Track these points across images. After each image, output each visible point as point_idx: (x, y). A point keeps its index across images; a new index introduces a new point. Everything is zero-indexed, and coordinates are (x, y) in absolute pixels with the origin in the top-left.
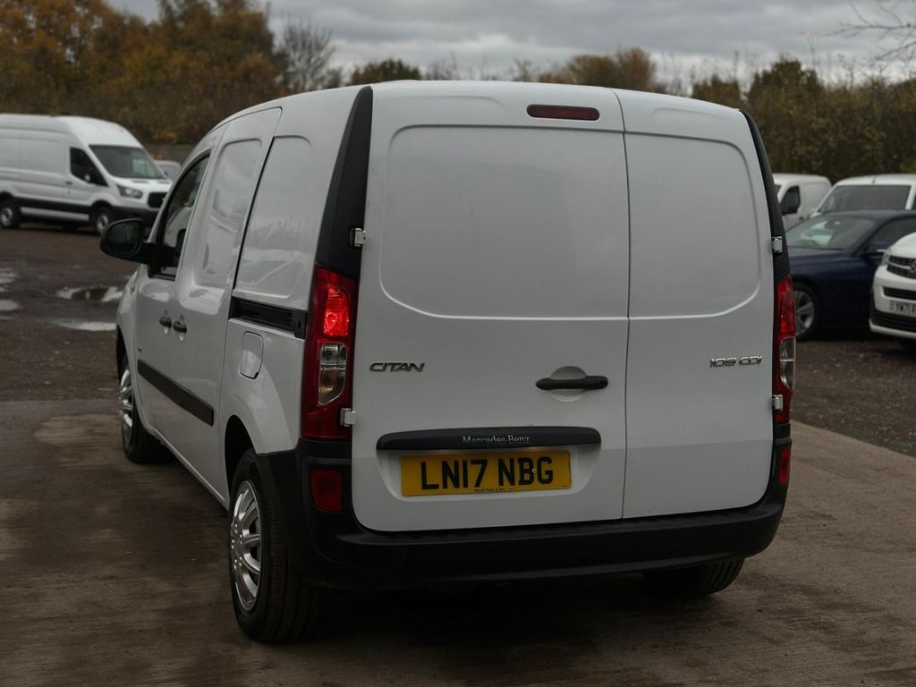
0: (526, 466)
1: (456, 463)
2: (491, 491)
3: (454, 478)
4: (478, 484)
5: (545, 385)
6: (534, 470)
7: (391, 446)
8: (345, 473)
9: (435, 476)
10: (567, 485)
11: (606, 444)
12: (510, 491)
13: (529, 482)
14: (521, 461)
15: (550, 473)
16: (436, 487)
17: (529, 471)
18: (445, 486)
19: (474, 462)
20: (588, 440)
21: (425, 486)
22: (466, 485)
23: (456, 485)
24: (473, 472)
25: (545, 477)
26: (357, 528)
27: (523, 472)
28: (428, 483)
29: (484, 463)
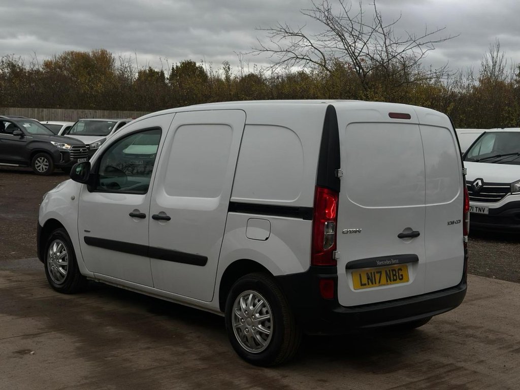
0: (394, 273)
1: (371, 273)
2: (384, 285)
3: (371, 280)
4: (379, 283)
5: (401, 236)
6: (397, 274)
7: (350, 267)
8: (335, 280)
9: (365, 280)
10: (408, 281)
11: (420, 261)
12: (391, 284)
13: (396, 280)
14: (393, 270)
15: (402, 275)
16: (365, 285)
17: (395, 275)
18: (369, 284)
19: (377, 273)
20: (413, 260)
21: (362, 285)
22: (375, 283)
23: (372, 284)
24: (377, 276)
25: (401, 277)
26: (339, 306)
27: (394, 275)
28: (363, 283)
29: (380, 272)
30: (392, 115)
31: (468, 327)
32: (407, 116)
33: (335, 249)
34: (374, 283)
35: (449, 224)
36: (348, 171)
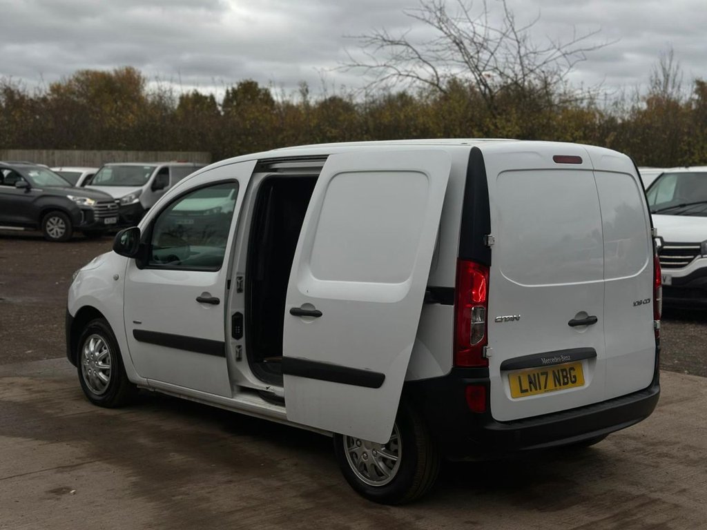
0: (565, 374)
1: (534, 375)
2: (551, 390)
3: (534, 385)
4: (545, 388)
5: (573, 324)
6: (568, 376)
7: (506, 367)
8: (487, 386)
9: (526, 385)
10: (583, 384)
11: (598, 357)
12: (560, 389)
13: (567, 383)
14: (563, 370)
15: (575, 377)
16: (526, 391)
17: (566, 377)
18: (531, 390)
19: (542, 374)
20: (589, 355)
21: (523, 391)
22: (540, 389)
23: (536, 389)
24: (542, 379)
25: (573, 379)
26: (493, 421)
27: (564, 377)
28: (523, 388)
29: (546, 374)
30: (558, 159)
31: (661, 443)
32: (577, 160)
33: (486, 344)
34: (538, 388)
35: (635, 305)
36: (500, 238)
